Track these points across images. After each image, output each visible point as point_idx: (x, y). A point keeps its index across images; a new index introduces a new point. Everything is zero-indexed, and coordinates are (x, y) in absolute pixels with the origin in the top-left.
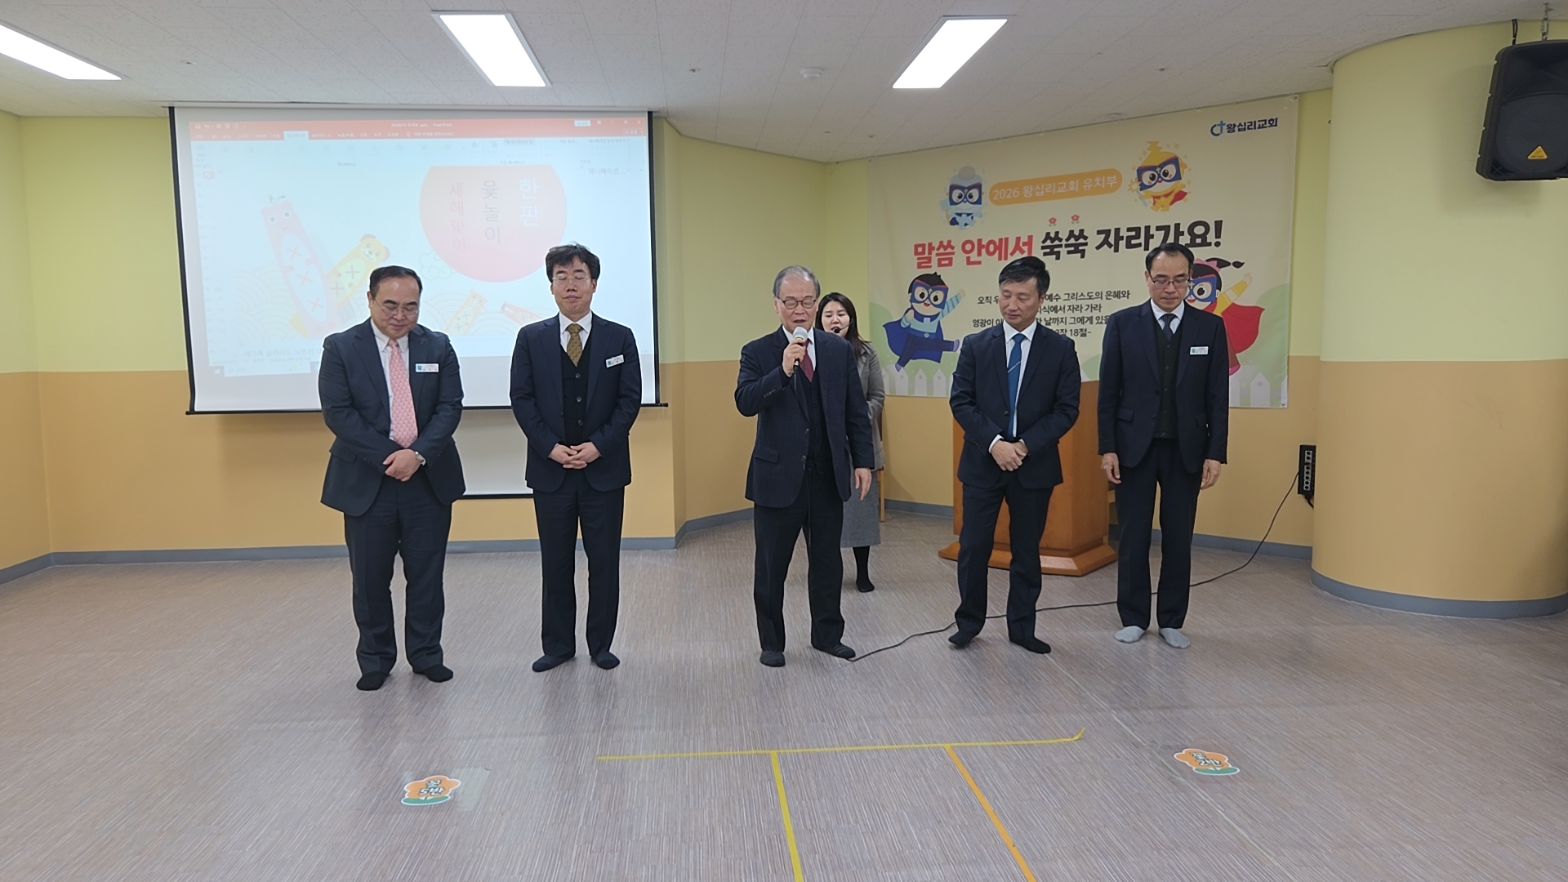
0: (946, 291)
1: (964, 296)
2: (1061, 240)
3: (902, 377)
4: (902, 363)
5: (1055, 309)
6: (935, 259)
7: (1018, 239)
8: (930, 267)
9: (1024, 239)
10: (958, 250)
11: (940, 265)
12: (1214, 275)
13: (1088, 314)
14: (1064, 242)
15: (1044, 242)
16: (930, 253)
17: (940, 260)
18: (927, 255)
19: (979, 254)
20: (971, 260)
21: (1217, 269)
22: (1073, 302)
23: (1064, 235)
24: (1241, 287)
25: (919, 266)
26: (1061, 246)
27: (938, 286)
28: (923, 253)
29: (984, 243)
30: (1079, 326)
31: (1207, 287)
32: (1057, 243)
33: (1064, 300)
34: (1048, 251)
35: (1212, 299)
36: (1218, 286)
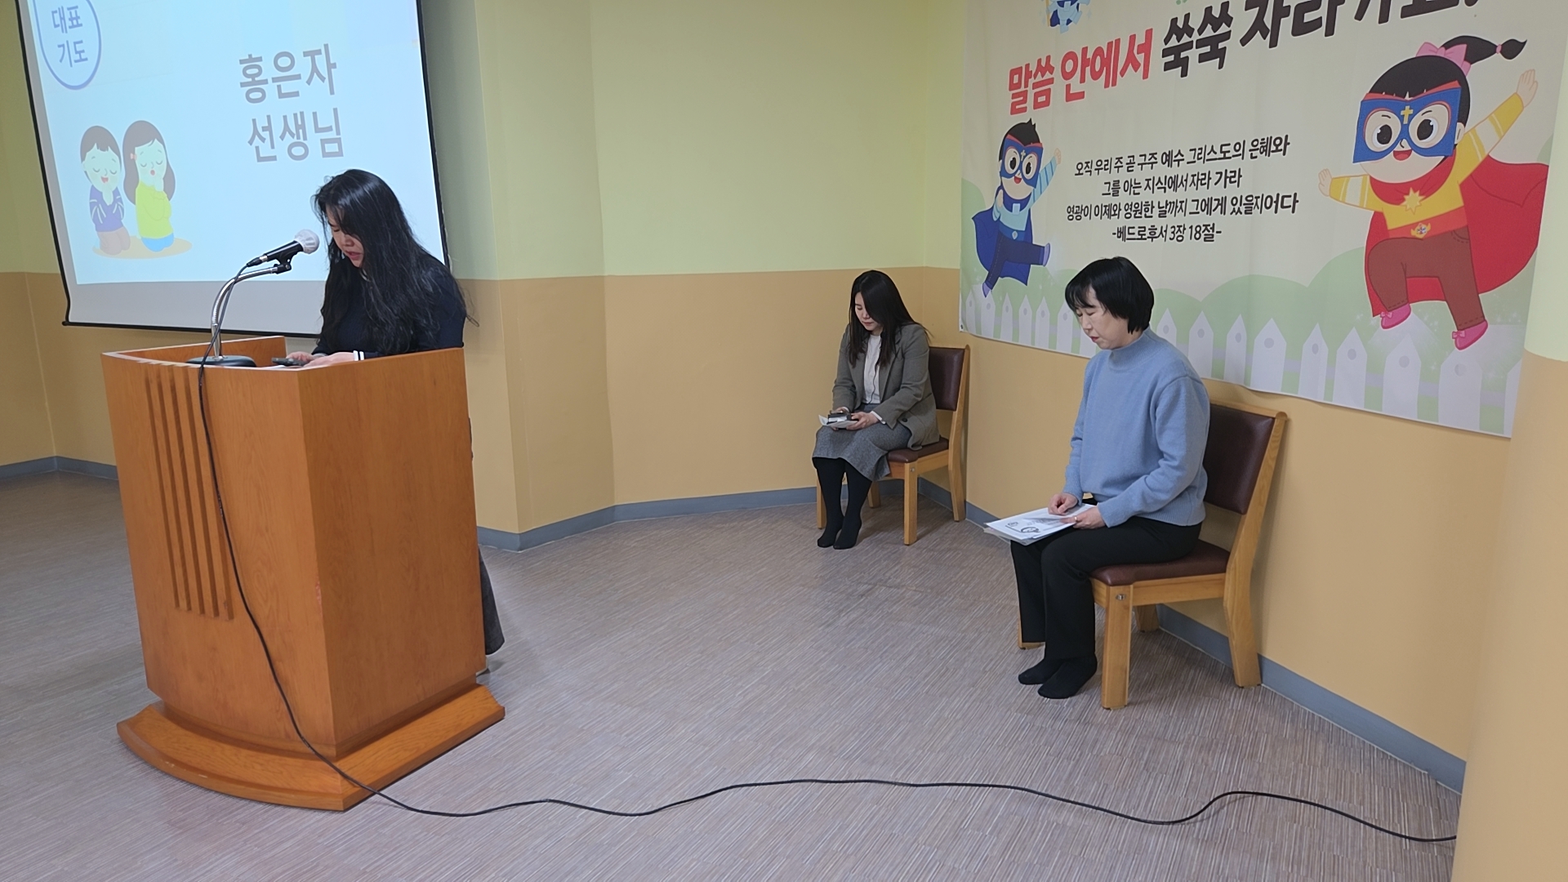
0: (1039, 152)
1: (1059, 162)
2: (1190, 32)
3: (989, 306)
4: (990, 282)
5: (1173, 183)
6: (1031, 95)
7: (1133, 38)
8: (1024, 110)
9: (1140, 40)
10: (1057, 74)
12: (1455, 84)
13: (1216, 191)
14: (1196, 37)
15: (1167, 41)
16: (1026, 86)
17: (1037, 95)
18: (1023, 89)
19: (1083, 80)
20: (1073, 89)
21: (1464, 65)
22: (1200, 167)
23: (1195, 22)
24: (1509, 112)
25: (1014, 111)
26: (1188, 46)
27: (1032, 145)
28: (1018, 86)
29: (1090, 55)
30: (1203, 219)
31: (1439, 115)
32: (1185, 39)
33: (1188, 163)
34: (1171, 58)
35: (1447, 149)
36: (1461, 113)
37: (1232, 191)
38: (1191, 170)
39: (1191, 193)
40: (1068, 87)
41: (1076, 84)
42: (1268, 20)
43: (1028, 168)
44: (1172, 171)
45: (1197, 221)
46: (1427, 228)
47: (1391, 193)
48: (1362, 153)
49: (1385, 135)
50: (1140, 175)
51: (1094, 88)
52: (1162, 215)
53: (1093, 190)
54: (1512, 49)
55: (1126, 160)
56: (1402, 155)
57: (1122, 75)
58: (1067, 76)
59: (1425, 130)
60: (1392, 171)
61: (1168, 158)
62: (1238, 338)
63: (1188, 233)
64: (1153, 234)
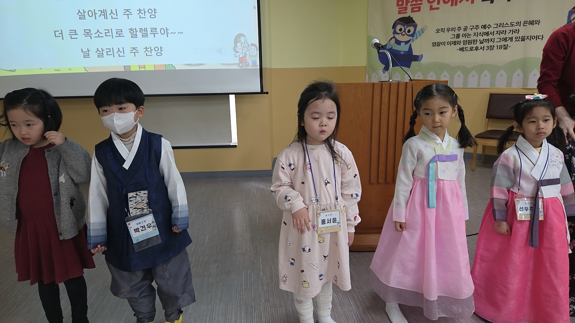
0: (415, 26)
1: (427, 29)
4: (386, 69)
5: (487, 34)
6: (409, 8)
10: (425, 2)
11: (412, 11)
13: (509, 35)
16: (407, 4)
18: (404, 6)
19: (439, 4)
20: (433, 7)
22: (501, 29)
27: (411, 24)
28: (402, 4)
30: (503, 43)
33: (494, 28)
37: (515, 35)
38: (496, 30)
39: (496, 36)
40: (431, 6)
41: (435, 5)
43: (409, 31)
44: (487, 30)
45: (499, 44)
50: (472, 32)
51: (445, 6)
52: (481, 43)
53: (448, 37)
55: (462, 28)
57: (460, 2)
61: (484, 27)
62: (518, 75)
63: (495, 48)
64: (477, 49)
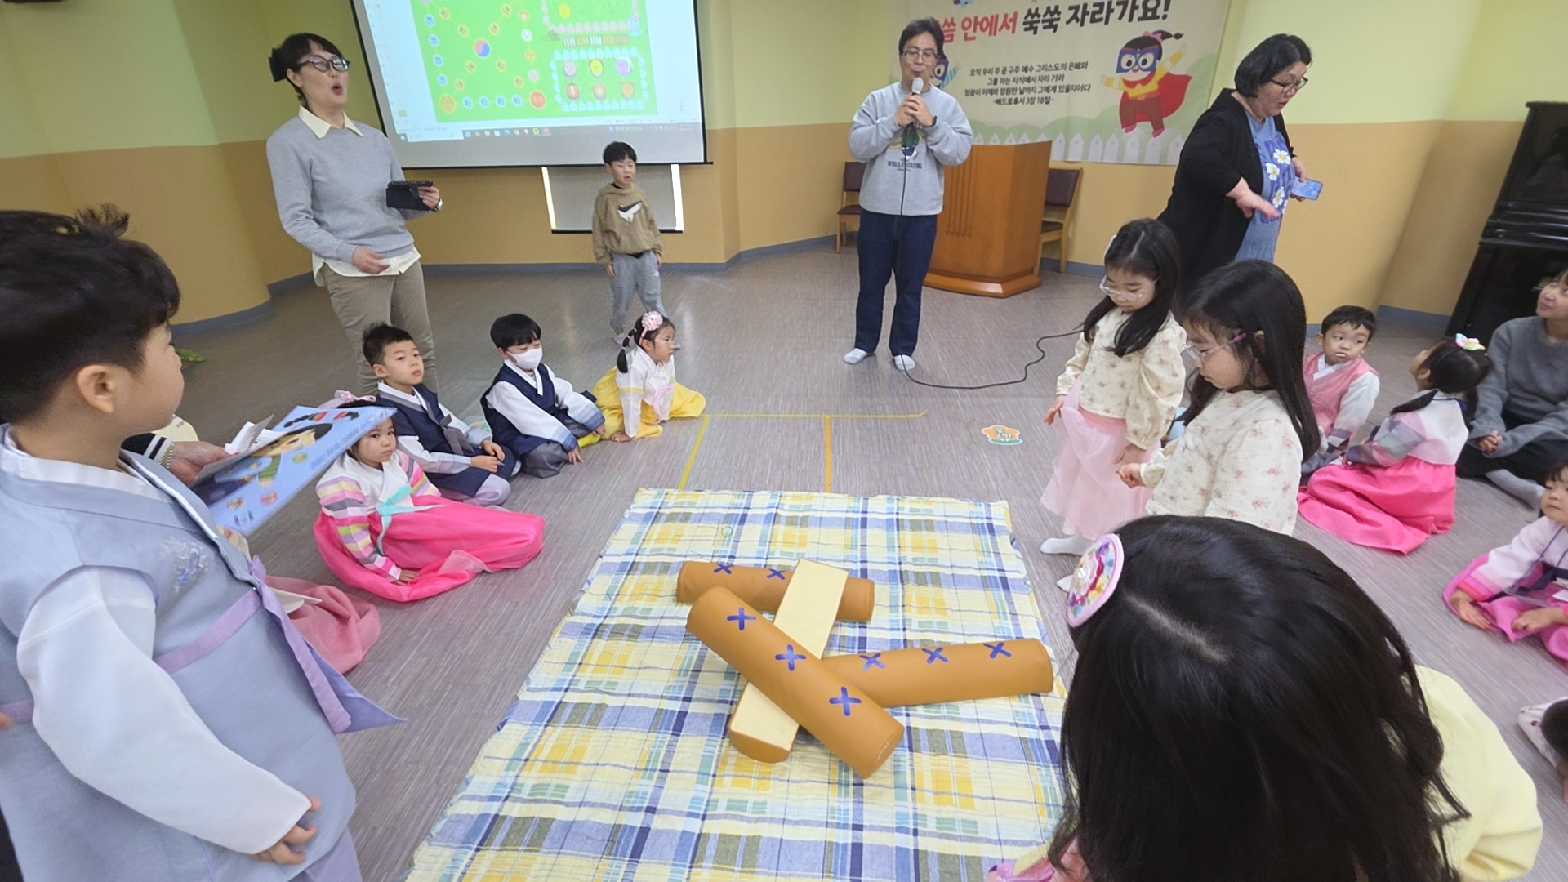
0: (946, 64)
1: (960, 68)
2: (1039, 16)
5: (1028, 80)
7: (1006, 16)
9: (1011, 16)
10: (959, 27)
12: (1157, 47)
13: (1052, 83)
14: (1041, 18)
15: (1026, 18)
19: (975, 30)
20: (969, 35)
21: (1160, 40)
22: (1043, 73)
23: (1042, 12)
24: (1176, 58)
26: (1038, 22)
27: (941, 60)
29: (979, 20)
30: (1045, 94)
31: (1150, 57)
32: (1036, 18)
33: (1037, 71)
34: (1028, 26)
35: (1153, 69)
36: (1159, 56)
37: (1059, 83)
38: (1038, 74)
39: (1038, 84)
40: (966, 34)
41: (970, 33)
42: (1079, 15)
43: (939, 72)
44: (1028, 74)
45: (1041, 95)
46: (1143, 97)
47: (1131, 84)
48: (1120, 70)
49: (1129, 63)
50: (1010, 76)
51: (982, 36)
52: (1022, 93)
53: (983, 82)
54: (1178, 36)
55: (1001, 69)
56: (1135, 71)
57: (1000, 30)
58: (964, 28)
59: (1144, 62)
60: (1131, 76)
61: (1025, 69)
62: (1060, 142)
63: (1036, 101)
64: (1016, 102)
